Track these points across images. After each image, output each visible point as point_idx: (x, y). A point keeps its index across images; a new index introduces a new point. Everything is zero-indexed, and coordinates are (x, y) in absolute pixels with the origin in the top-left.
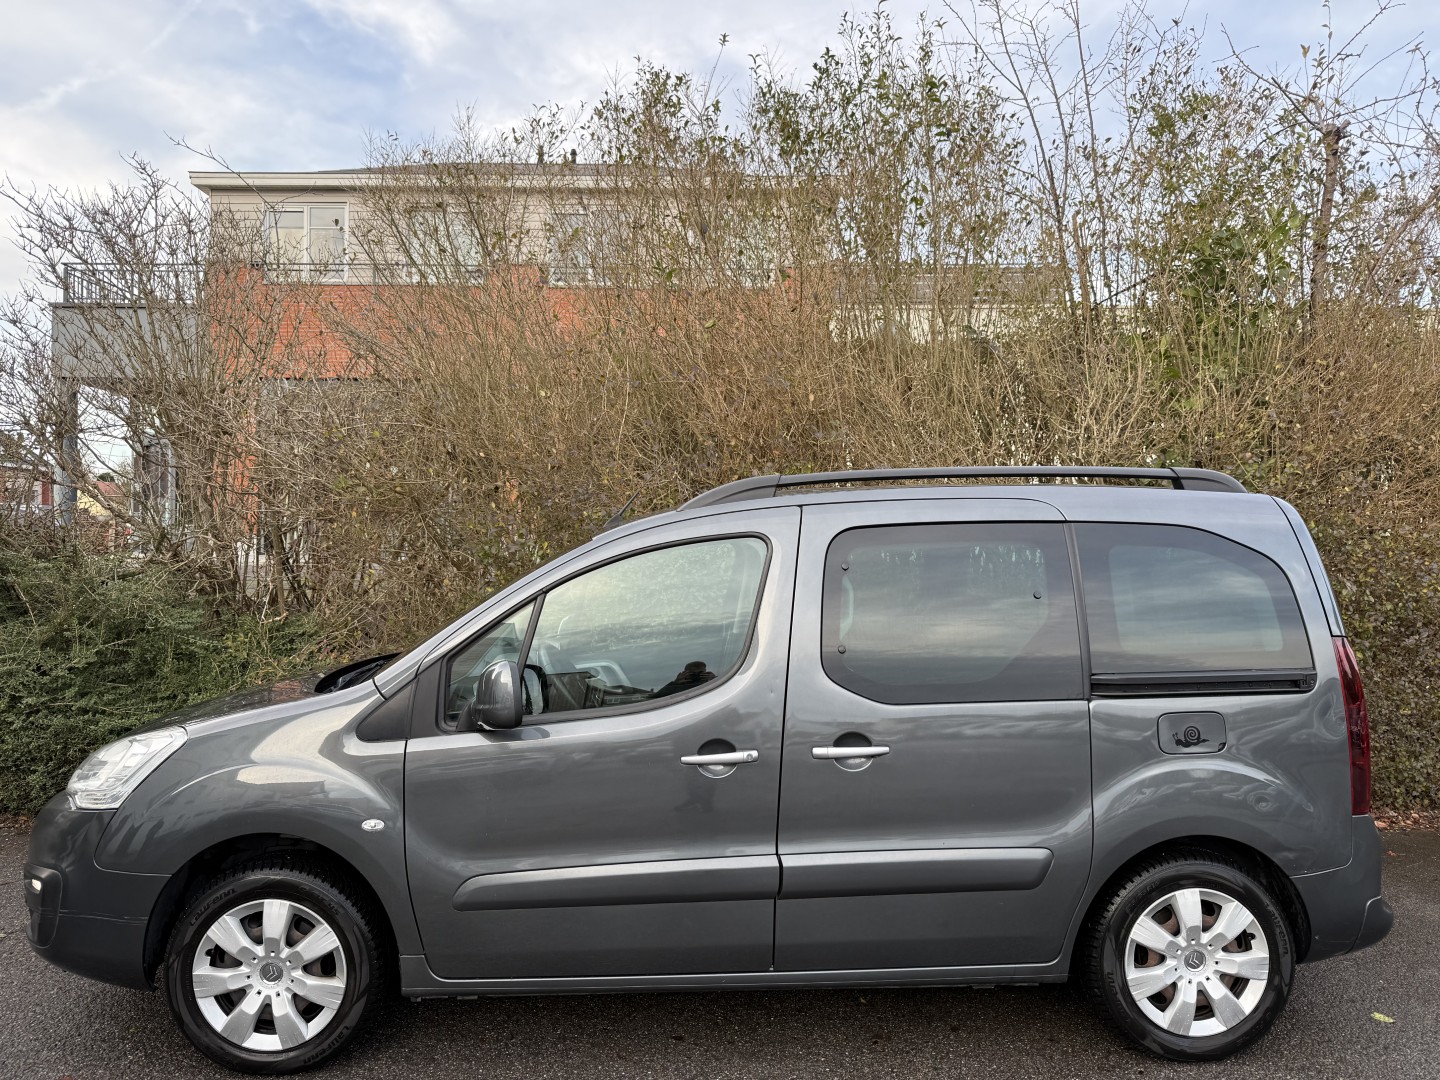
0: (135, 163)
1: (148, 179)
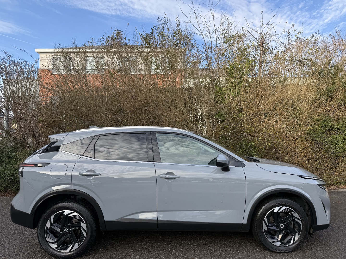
0: (4, 52)
1: (7, 55)
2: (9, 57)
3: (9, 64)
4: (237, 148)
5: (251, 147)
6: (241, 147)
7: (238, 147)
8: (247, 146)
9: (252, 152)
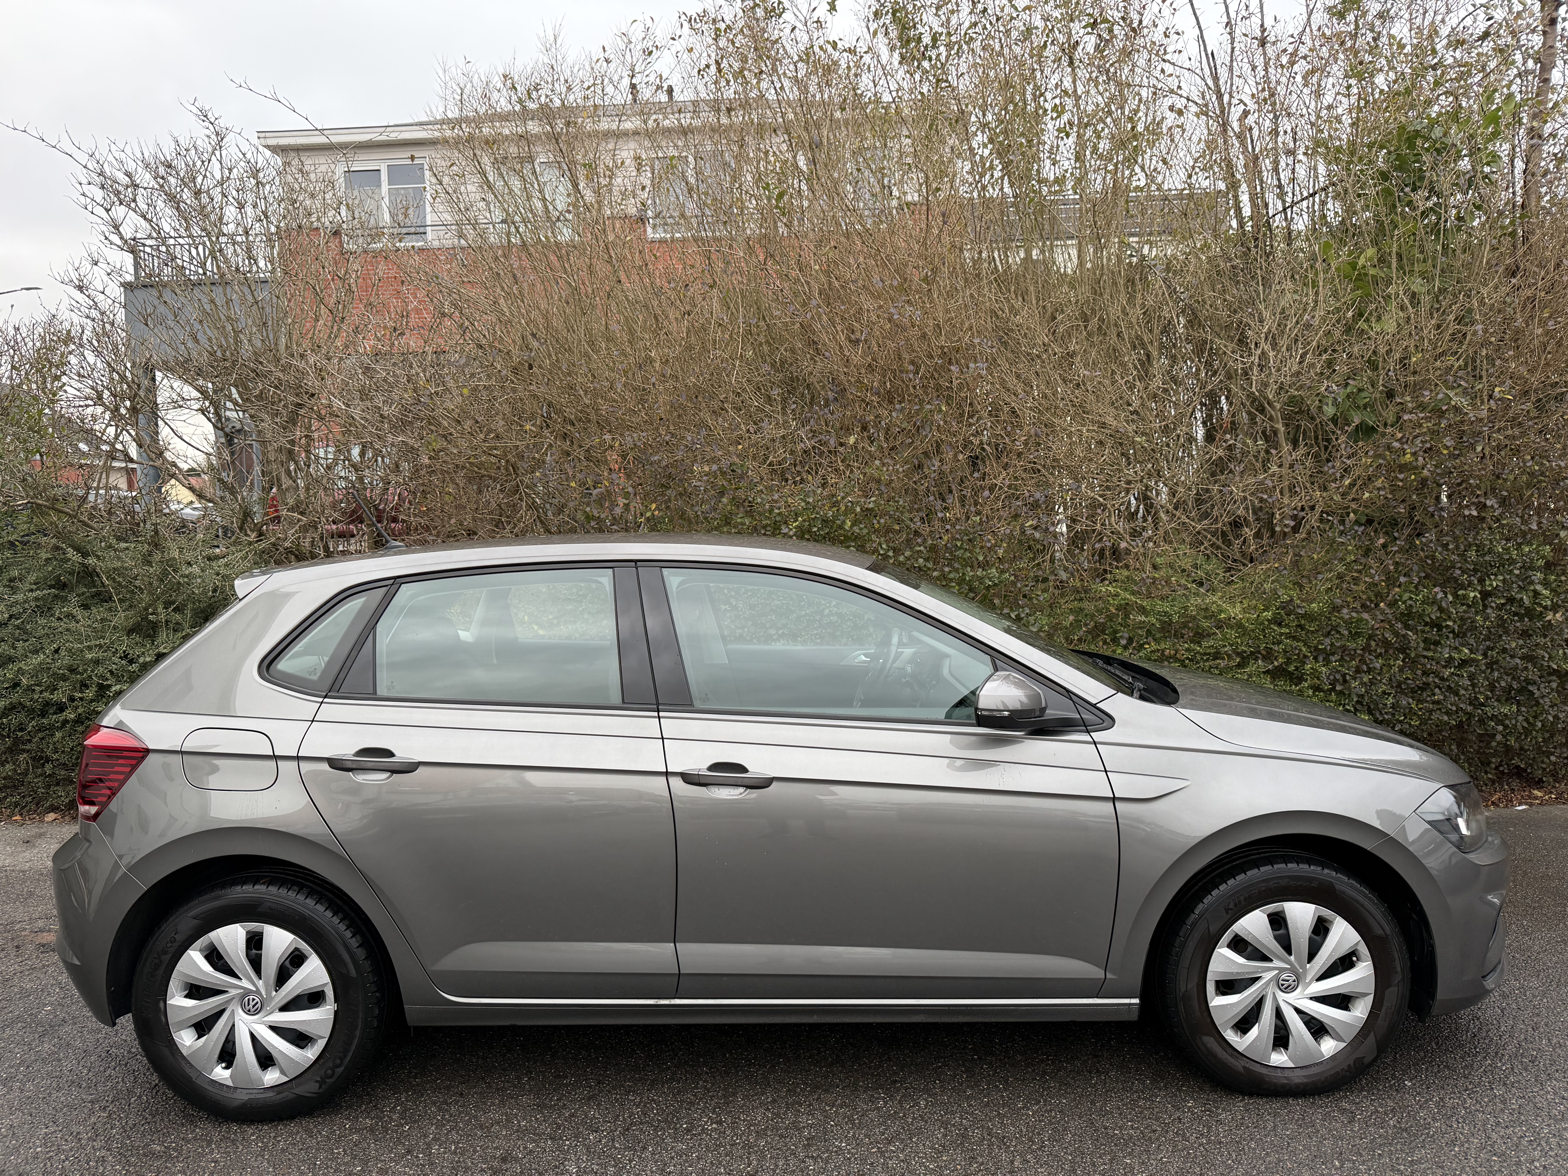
0: (195, 110)
1: (211, 127)
2: (220, 136)
3: (218, 176)
4: (1458, 572)
5: (1532, 568)
6: (1475, 571)
7: (1460, 568)
8: (1512, 562)
9: (1536, 594)
